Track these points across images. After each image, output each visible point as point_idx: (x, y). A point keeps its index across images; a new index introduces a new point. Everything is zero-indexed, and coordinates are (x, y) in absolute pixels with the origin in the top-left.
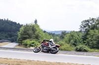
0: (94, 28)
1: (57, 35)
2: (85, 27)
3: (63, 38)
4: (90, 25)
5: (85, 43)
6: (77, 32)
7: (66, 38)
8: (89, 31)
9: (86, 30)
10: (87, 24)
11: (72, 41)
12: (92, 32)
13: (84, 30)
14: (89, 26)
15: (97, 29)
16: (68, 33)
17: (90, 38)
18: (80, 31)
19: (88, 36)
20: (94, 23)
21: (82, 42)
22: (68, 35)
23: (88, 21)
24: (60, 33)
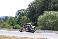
0: (24, 15)
1: (2, 19)
2: (19, 14)
3: (6, 21)
4: (21, 13)
6: (14, 17)
7: (8, 21)
8: (21, 17)
10: (20, 12)
11: (11, 22)
12: (22, 17)
13: (18, 16)
15: (26, 16)
17: (21, 21)
18: (16, 17)
19: (20, 20)
20: (24, 12)
21: (17, 23)
22: (9, 19)
23: (20, 11)
24: (4, 18)
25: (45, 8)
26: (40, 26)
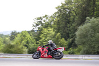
0: (47, 26)
1: (6, 36)
2: (37, 25)
3: (13, 39)
4: (43, 22)
5: (38, 43)
8: (42, 30)
9: (39, 28)
10: (40, 22)
11: (23, 42)
12: (45, 30)
13: (36, 29)
14: (42, 24)
15: (51, 27)
16: (19, 33)
17: (44, 38)
19: (41, 36)
21: (35, 43)
22: (19, 35)
23: (40, 18)
25: (88, 11)
26: (81, 47)
